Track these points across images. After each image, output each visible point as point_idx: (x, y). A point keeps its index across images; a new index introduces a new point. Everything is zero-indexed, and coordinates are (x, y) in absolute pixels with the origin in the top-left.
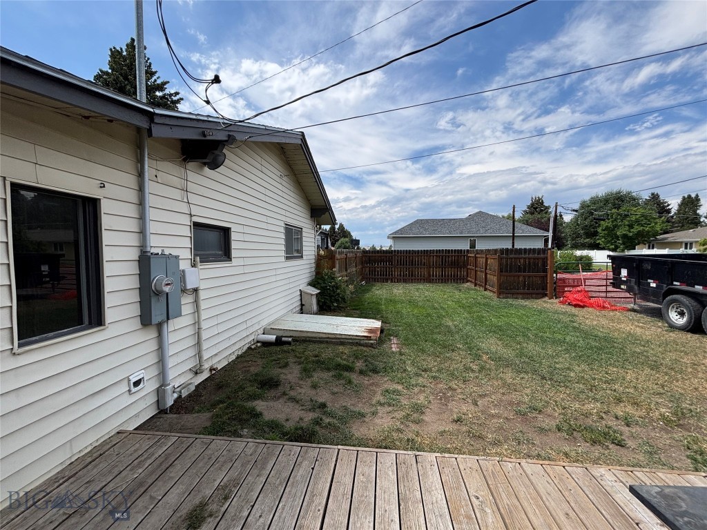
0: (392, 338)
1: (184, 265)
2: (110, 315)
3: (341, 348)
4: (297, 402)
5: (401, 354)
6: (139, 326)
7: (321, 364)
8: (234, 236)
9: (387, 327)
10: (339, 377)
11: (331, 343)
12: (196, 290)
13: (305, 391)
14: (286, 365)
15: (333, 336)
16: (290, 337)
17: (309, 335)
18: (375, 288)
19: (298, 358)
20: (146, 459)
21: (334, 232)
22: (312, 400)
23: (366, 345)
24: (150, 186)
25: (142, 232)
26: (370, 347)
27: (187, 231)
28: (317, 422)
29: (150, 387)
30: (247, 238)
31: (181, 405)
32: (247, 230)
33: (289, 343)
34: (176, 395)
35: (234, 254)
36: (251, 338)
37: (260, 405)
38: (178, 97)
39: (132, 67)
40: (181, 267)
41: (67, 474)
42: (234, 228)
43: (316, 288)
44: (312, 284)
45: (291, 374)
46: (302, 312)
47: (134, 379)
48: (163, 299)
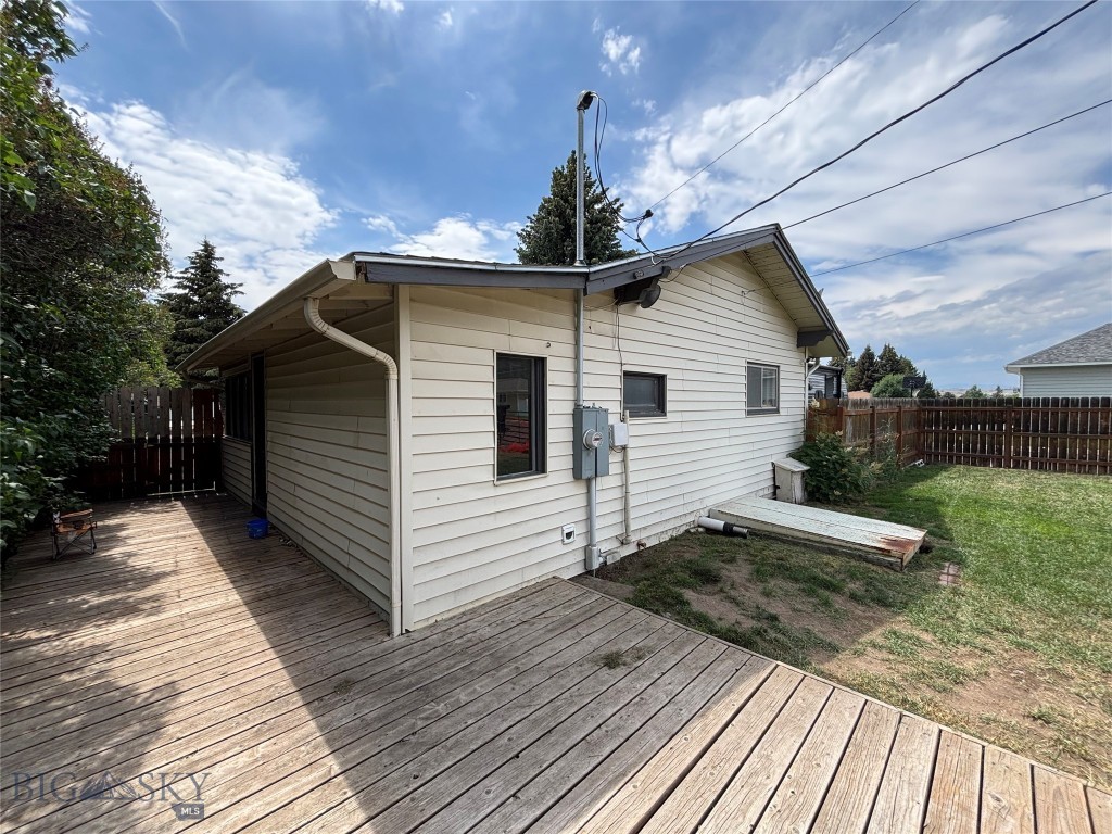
0: (947, 564)
1: (613, 420)
2: (551, 464)
3: (826, 558)
4: (738, 604)
5: (955, 592)
6: (572, 479)
7: (783, 569)
8: (669, 385)
9: (936, 543)
10: (810, 593)
11: (813, 547)
12: (624, 448)
13: (752, 596)
14: (732, 560)
15: (817, 539)
16: (747, 527)
17: (776, 530)
18: (944, 474)
19: (752, 555)
20: (574, 604)
21: (872, 364)
22: (758, 607)
23: (879, 563)
24: (585, 338)
25: (577, 386)
26: (886, 567)
27: (617, 382)
28: (759, 633)
29: (579, 542)
30: (688, 386)
31: (605, 572)
32: (688, 376)
33: (744, 536)
34: (601, 560)
35: (669, 406)
36: (690, 519)
37: (689, 594)
38: (618, 204)
39: (571, 185)
40: (610, 422)
41: (521, 595)
42: (670, 375)
43: (803, 462)
44: (796, 455)
45: (738, 572)
46: (775, 496)
47: (566, 531)
48: (592, 454)
